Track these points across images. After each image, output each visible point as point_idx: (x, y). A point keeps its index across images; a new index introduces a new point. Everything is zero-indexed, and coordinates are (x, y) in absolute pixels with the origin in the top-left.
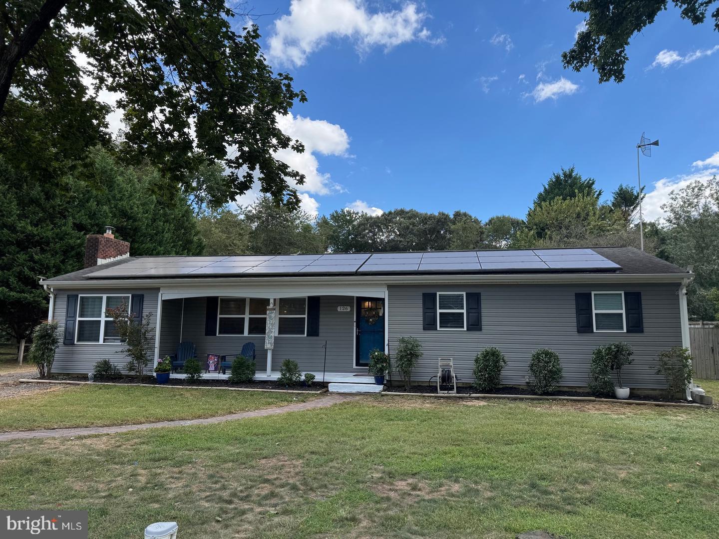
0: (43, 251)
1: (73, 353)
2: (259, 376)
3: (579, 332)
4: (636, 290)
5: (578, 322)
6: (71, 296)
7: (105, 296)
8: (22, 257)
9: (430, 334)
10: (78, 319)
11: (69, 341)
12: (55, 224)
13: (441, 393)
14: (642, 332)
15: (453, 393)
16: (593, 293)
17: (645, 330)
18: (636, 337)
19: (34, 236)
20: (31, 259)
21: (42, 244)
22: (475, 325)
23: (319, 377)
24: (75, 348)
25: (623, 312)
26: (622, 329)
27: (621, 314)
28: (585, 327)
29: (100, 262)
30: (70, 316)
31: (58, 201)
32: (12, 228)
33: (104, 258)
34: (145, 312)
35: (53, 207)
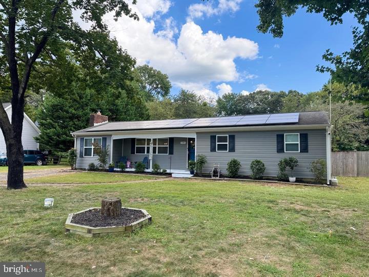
0: (79, 120)
1: (83, 160)
2: (146, 170)
3: (278, 152)
4: (305, 132)
5: (278, 147)
6: (82, 138)
7: (93, 138)
8: (71, 123)
9: (213, 153)
10: (84, 147)
11: (81, 156)
12: (83, 109)
13: (213, 178)
14: (307, 152)
15: (218, 178)
16: (285, 134)
17: (309, 151)
18: (304, 155)
19: (75, 114)
20: (74, 124)
21: (78, 117)
22: (232, 149)
23: (168, 171)
24: (83, 158)
25: (299, 143)
26: (298, 150)
27: (298, 144)
28: (280, 150)
29: (95, 124)
30: (82, 146)
31: (84, 100)
32: (67, 112)
33: (97, 123)
34: (107, 144)
35: (83, 102)
